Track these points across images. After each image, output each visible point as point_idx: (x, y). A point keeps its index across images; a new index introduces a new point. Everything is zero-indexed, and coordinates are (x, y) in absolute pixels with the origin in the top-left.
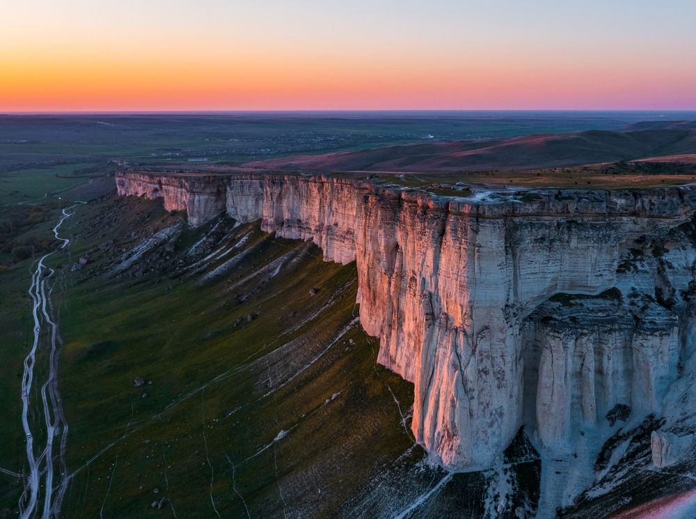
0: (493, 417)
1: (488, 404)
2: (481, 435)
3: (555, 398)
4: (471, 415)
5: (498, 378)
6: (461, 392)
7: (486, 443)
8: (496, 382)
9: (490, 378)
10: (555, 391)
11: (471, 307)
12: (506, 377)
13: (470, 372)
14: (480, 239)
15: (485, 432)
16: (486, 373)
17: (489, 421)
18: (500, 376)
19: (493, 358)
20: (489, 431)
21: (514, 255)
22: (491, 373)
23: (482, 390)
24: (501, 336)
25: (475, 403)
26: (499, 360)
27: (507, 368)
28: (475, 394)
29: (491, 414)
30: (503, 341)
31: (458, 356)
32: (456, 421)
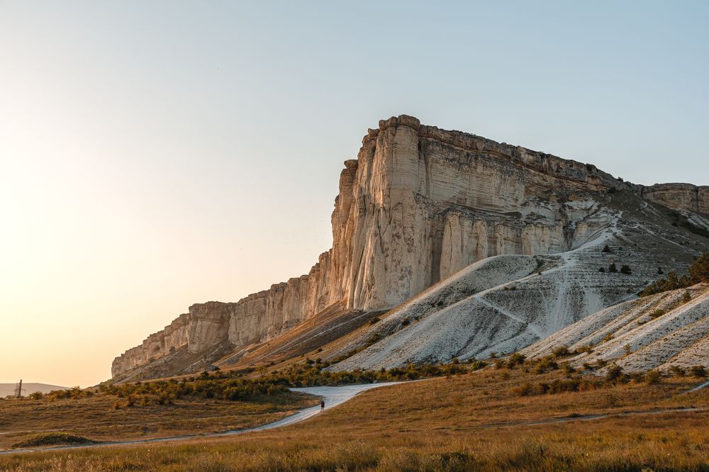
0: (403, 272)
1: (399, 262)
2: (394, 286)
3: (453, 262)
4: (386, 269)
5: (408, 244)
6: (379, 250)
7: (397, 291)
8: (407, 247)
9: (402, 241)
10: (453, 256)
11: (389, 189)
12: (415, 245)
13: (386, 238)
14: (397, 138)
15: (396, 283)
16: (399, 237)
17: (400, 275)
18: (410, 242)
19: (404, 228)
20: (400, 282)
21: (426, 163)
22: (403, 238)
23: (395, 250)
24: (412, 212)
25: (389, 259)
26: (409, 230)
27: (416, 238)
28: (390, 252)
29: (402, 270)
30: (413, 216)
31: (379, 227)
32: (374, 273)
